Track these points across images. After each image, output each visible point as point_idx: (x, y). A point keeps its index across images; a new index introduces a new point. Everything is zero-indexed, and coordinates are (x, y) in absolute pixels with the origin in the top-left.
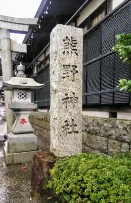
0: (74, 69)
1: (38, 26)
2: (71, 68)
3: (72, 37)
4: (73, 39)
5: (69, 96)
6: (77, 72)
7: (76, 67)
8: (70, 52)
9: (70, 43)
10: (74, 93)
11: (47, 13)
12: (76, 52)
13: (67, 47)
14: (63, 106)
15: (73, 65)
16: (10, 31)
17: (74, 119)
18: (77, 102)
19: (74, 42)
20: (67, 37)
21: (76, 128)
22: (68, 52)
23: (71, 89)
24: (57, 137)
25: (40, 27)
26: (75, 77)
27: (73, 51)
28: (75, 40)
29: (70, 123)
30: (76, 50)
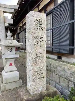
0: (41, 39)
1: (19, 10)
2: (39, 38)
3: (39, 19)
4: (40, 20)
5: (38, 55)
6: (43, 40)
7: (42, 37)
8: (38, 29)
9: (38, 23)
10: (41, 54)
11: (23, 2)
12: (42, 28)
13: (37, 25)
14: (35, 62)
15: (40, 36)
16: (4, 12)
17: (41, 69)
18: (43, 59)
19: (41, 22)
20: (36, 19)
21: (43, 75)
22: (37, 29)
23: (39, 51)
24: (31, 82)
25: (20, 10)
26: (42, 44)
27: (41, 28)
28: (42, 21)
29: (39, 72)
30: (42, 27)
